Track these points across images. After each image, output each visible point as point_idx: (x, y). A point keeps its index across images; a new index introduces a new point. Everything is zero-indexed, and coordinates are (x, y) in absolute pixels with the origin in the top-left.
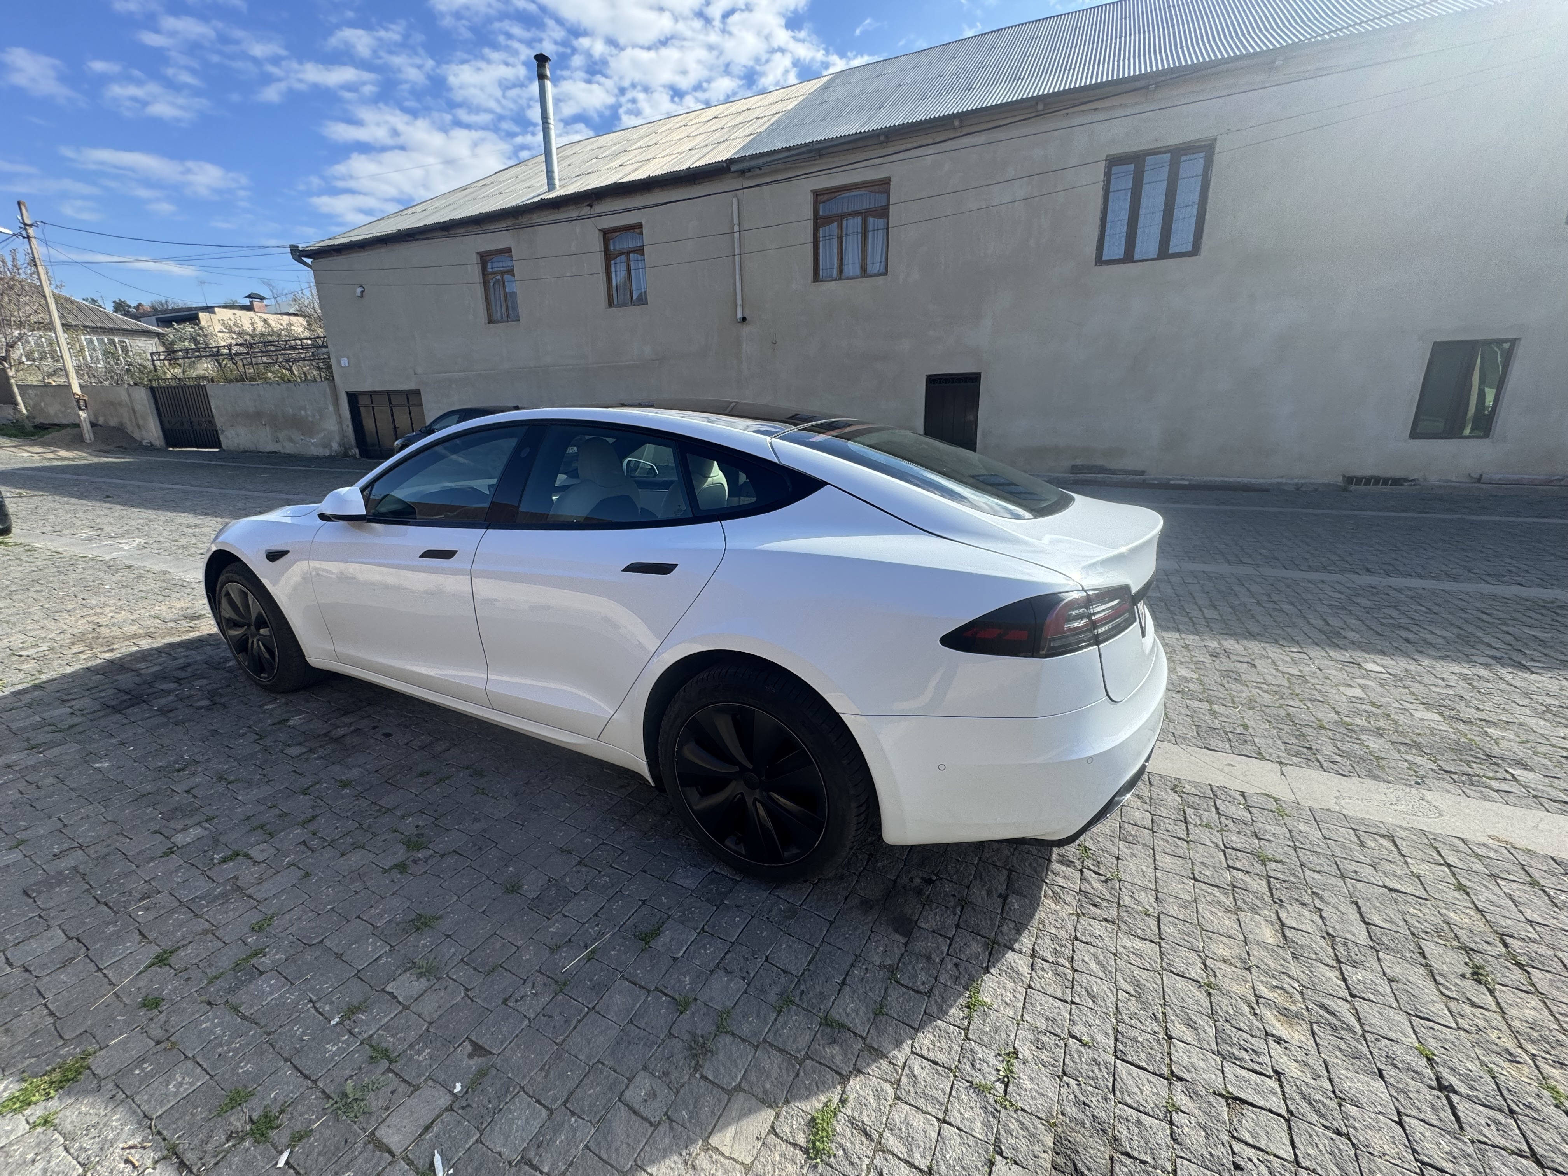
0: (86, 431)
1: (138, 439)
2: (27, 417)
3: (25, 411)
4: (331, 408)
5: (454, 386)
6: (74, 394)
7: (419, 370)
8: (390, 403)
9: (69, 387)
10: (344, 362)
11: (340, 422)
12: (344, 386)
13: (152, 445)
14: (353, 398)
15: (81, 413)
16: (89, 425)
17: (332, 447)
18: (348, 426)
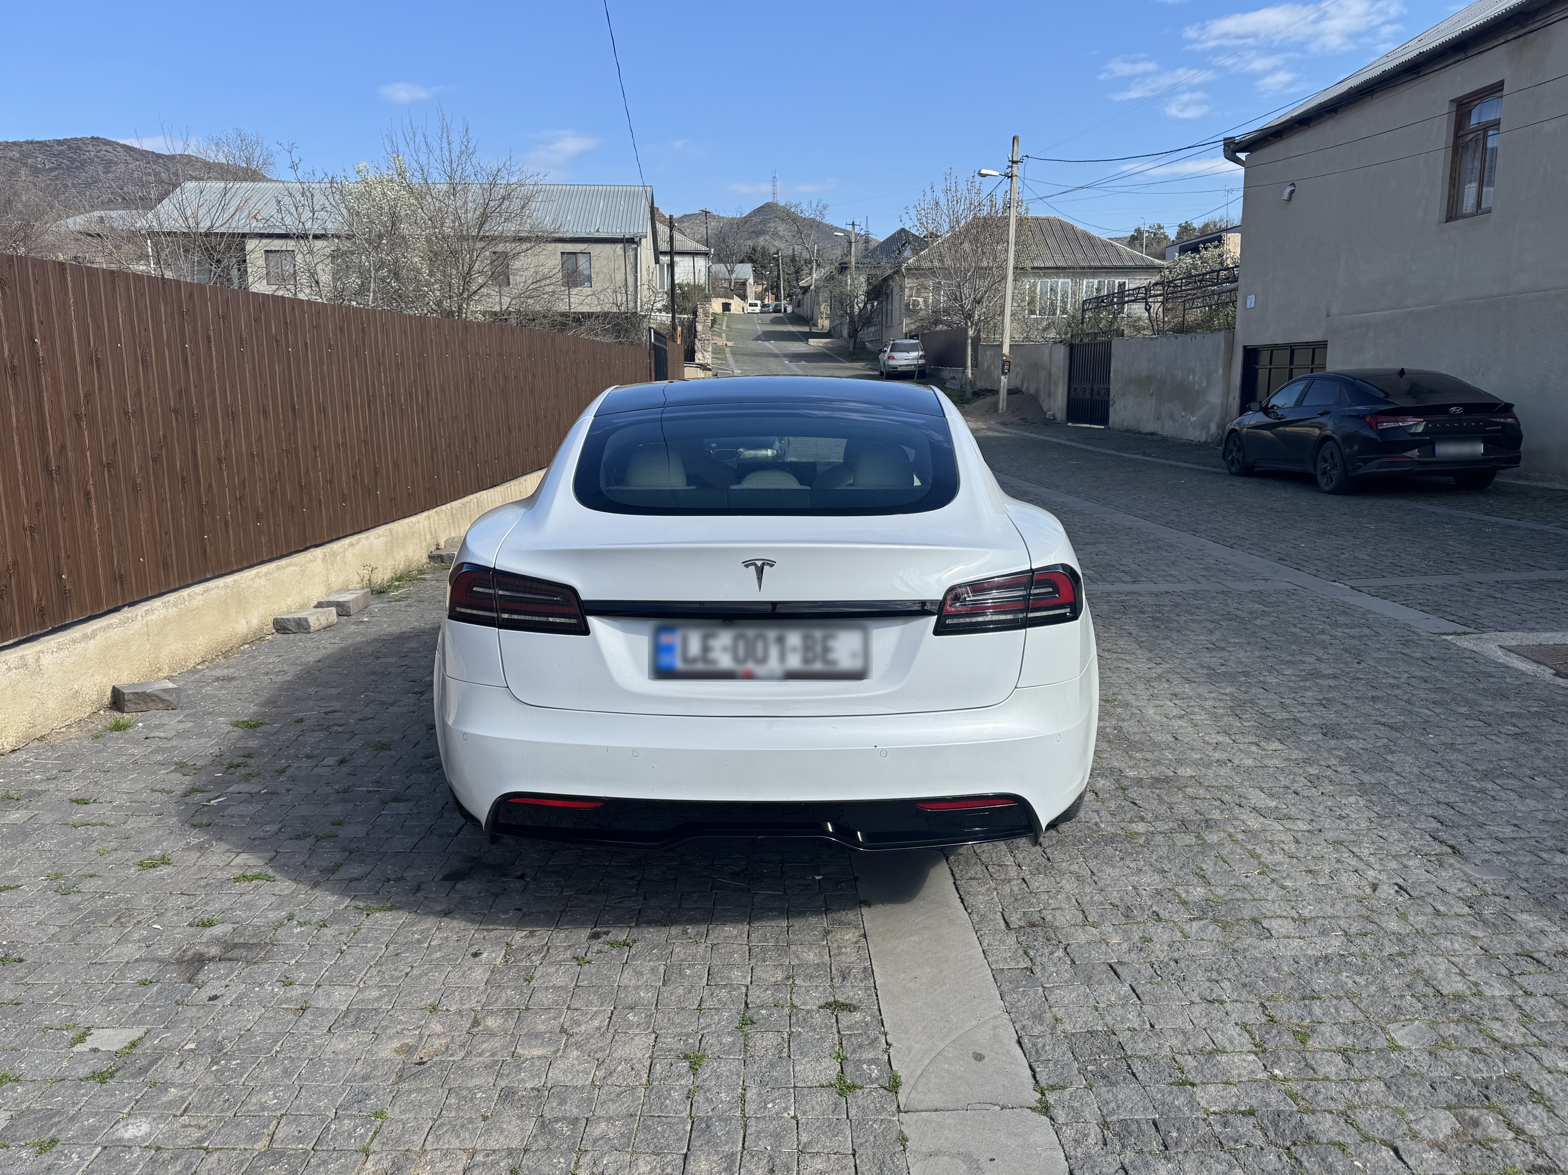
0: (1001, 400)
1: (1045, 410)
2: (971, 381)
3: (970, 376)
4: (1220, 371)
5: (1371, 334)
6: (1003, 355)
7: (1335, 310)
8: (1292, 362)
9: (1000, 346)
10: (1251, 301)
11: (1227, 393)
12: (1246, 336)
13: (1054, 419)
14: (1251, 354)
15: (1003, 377)
16: (1006, 392)
17: (1209, 429)
18: (1234, 399)
